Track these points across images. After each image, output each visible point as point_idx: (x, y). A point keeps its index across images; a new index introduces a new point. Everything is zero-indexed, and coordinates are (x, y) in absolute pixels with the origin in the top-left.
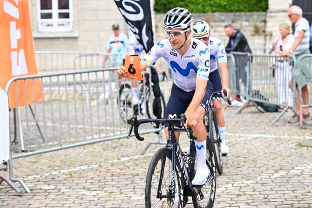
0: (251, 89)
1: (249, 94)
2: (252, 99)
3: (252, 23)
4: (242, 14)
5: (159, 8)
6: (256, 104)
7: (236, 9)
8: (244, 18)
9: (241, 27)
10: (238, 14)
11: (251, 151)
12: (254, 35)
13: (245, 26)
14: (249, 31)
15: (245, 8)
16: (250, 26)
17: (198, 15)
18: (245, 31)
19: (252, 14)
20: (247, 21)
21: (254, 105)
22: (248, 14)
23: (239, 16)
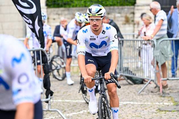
0: (122, 66)
1: (120, 70)
2: (122, 74)
3: (124, 15)
4: (116, 7)
5: (49, 4)
6: (126, 78)
7: (111, 3)
8: (117, 11)
9: (115, 17)
10: (112, 7)
11: (121, 115)
12: (125, 24)
13: (118, 17)
14: (121, 21)
15: (118, 3)
16: (122, 17)
17: (81, 8)
18: (118, 21)
19: (124, 7)
20: (119, 13)
21: (125, 79)
22: (120, 7)
23: (113, 9)
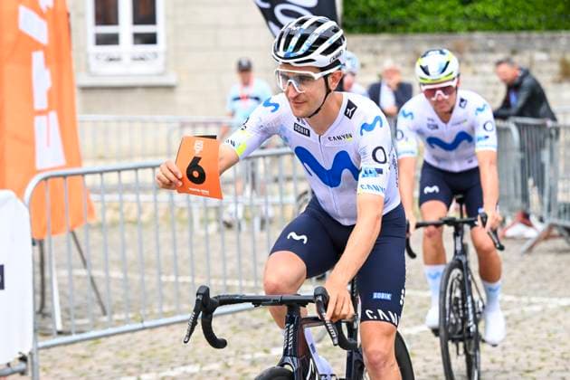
0: (556, 199)
1: (549, 210)
2: (556, 221)
3: (556, 56)
4: (535, 35)
5: (350, 23)
6: (566, 234)
7: (521, 23)
8: (539, 44)
9: (532, 62)
10: (524, 35)
11: (557, 336)
12: (560, 82)
13: (542, 61)
14: (550, 72)
15: (540, 21)
16: (551, 61)
17: (437, 36)
18: (540, 72)
19: (557, 34)
20: (545, 50)
21: (561, 236)
22: (548, 35)
23: (529, 39)
